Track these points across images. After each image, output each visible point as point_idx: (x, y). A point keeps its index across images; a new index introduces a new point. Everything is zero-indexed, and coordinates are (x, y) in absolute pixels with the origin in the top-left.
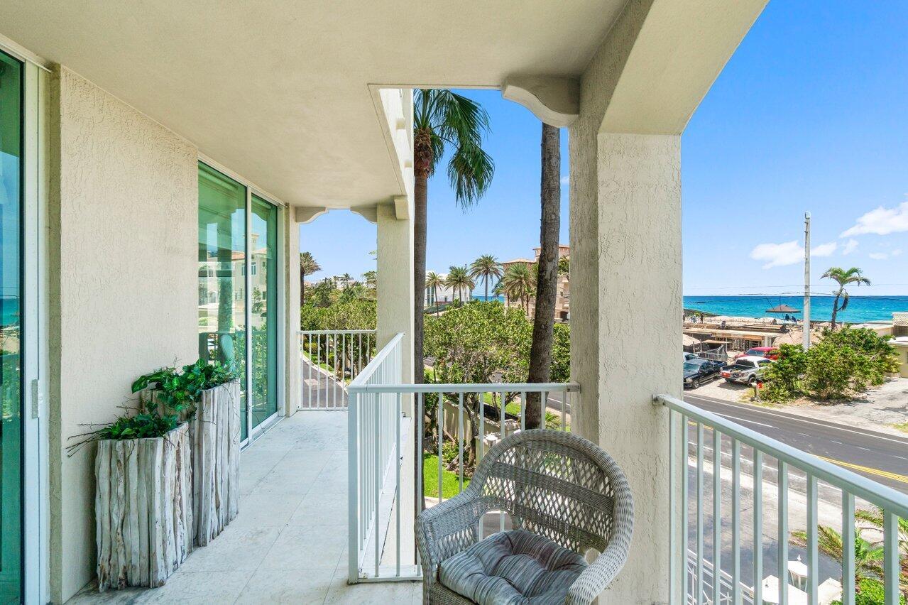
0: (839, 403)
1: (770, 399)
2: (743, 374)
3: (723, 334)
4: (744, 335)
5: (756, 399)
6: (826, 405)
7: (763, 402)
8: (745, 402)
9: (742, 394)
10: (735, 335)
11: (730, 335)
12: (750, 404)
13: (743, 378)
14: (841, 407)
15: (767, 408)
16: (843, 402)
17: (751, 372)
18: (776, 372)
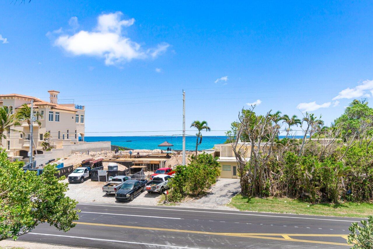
0: (202, 196)
1: (173, 200)
2: (158, 187)
3: (139, 161)
4: (150, 161)
5: (166, 201)
6: (197, 199)
7: (170, 203)
8: (161, 205)
9: (158, 200)
10: (145, 161)
11: (143, 161)
12: (164, 206)
13: (158, 189)
14: (204, 199)
15: (173, 206)
16: (204, 196)
17: (161, 184)
18: (175, 183)
